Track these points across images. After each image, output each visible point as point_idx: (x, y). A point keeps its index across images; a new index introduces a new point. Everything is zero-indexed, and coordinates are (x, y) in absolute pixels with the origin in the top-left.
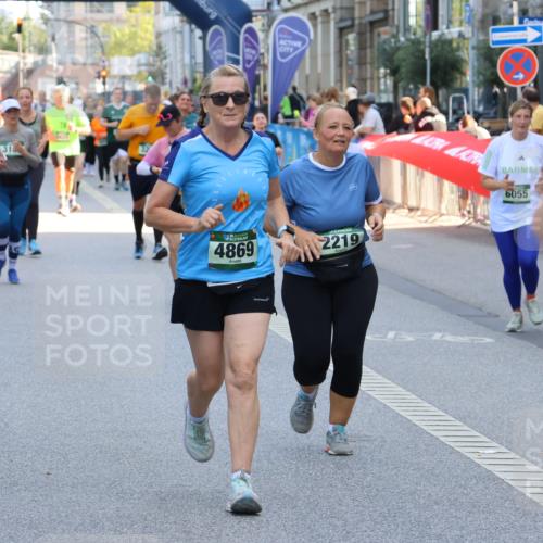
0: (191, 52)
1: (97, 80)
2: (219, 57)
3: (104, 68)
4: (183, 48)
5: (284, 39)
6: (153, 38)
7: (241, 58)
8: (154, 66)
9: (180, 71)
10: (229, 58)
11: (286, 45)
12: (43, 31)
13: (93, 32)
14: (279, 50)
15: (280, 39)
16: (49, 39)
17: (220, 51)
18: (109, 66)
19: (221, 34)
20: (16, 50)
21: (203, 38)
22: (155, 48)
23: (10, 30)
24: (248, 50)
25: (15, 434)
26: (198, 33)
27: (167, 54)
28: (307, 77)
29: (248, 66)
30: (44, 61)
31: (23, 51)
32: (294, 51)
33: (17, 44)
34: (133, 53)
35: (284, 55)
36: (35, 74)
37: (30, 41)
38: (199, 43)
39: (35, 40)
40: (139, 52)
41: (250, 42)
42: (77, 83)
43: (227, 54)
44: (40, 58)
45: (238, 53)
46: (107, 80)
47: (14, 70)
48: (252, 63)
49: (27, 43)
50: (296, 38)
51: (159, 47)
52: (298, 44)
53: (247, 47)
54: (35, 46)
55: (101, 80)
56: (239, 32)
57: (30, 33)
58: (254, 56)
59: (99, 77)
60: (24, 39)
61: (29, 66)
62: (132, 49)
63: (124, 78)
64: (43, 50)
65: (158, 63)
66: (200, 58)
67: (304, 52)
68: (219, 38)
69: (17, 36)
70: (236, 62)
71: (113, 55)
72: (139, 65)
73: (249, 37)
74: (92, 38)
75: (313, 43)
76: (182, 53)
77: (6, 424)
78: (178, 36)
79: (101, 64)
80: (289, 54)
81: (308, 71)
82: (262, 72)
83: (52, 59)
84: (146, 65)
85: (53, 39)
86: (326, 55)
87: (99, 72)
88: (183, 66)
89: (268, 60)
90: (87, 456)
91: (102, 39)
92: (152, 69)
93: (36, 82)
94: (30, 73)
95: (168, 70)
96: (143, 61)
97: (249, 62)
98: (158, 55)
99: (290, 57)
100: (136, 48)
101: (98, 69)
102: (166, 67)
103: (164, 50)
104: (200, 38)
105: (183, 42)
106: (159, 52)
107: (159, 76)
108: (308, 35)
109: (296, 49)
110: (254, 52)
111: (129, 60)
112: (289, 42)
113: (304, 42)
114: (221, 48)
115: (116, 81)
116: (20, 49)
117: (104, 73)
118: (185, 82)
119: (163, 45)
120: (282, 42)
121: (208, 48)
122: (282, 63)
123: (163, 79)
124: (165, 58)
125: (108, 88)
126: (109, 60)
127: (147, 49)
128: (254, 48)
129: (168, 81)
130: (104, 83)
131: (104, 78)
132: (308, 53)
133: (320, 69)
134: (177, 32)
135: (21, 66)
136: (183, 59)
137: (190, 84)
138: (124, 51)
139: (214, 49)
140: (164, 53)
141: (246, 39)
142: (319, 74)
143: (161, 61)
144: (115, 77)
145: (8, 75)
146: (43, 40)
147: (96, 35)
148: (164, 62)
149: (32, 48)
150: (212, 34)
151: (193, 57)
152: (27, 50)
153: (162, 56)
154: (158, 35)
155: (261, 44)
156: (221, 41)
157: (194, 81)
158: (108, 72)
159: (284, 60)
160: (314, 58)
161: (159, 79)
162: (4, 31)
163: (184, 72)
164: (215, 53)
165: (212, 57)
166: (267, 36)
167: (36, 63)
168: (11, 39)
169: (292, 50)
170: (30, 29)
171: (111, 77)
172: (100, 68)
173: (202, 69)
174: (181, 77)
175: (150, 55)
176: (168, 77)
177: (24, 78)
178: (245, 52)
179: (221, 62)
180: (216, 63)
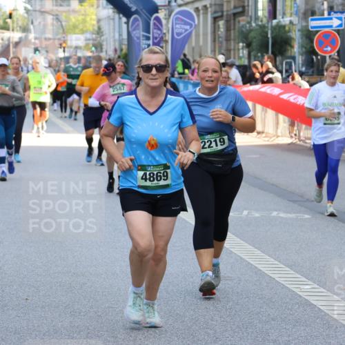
0: (119, 32)
2: (137, 35)
3: (64, 42)
4: (114, 29)
5: (179, 24)
6: (95, 22)
7: (151, 36)
8: (96, 40)
9: (112, 43)
10: (143, 36)
11: (180, 28)
12: (25, 18)
13: (57, 19)
14: (175, 31)
15: (176, 24)
16: (30, 23)
17: (138, 31)
18: (67, 40)
19: (138, 20)
20: (8, 29)
21: (127, 23)
22: (96, 28)
23: (4, 17)
24: (155, 31)
25: (6, 274)
26: (124, 19)
27: (104, 33)
28: (193, 49)
29: (155, 41)
30: (26, 37)
31: (13, 30)
32: (185, 32)
33: (9, 26)
34: (83, 32)
35: (179, 34)
36: (22, 43)
37: (17, 24)
38: (125, 26)
39: (20, 23)
40: (86, 31)
41: (157, 26)
42: (47, 51)
43: (142, 33)
44: (23, 35)
45: (149, 33)
46: (66, 49)
47: (7, 43)
48: (158, 39)
49: (15, 25)
50: (186, 23)
51: (99, 28)
52: (188, 27)
53: (155, 29)
54: (20, 27)
55: (63, 49)
56: (150, 20)
57: (17, 19)
58: (159, 35)
59: (61, 48)
60: (13, 22)
61: (16, 39)
62: (82, 30)
63: (77, 48)
64: (25, 29)
65: (99, 39)
66: (125, 36)
67: (191, 33)
68: (138, 22)
69: (9, 20)
70: (148, 38)
71: (70, 33)
72: (86, 40)
73: (157, 23)
74: (57, 22)
75: (197, 27)
76: (114, 32)
78: (111, 22)
79: (62, 39)
80: (181, 34)
81: (194, 44)
82: (164, 45)
83: (32, 36)
84: (90, 40)
85: (32, 23)
86: (205, 34)
87: (61, 45)
88: (115, 41)
89: (169, 37)
90: (51, 288)
91: (64, 24)
92: (96, 42)
93: (21, 50)
94: (17, 44)
95: (105, 43)
96: (89, 37)
97: (156, 38)
98: (98, 33)
99: (182, 36)
100: (85, 29)
101: (60, 42)
102: (103, 41)
103: (102, 30)
104: (125, 23)
105: (114, 26)
106: (99, 31)
107: (99, 47)
108: (194, 22)
109: (186, 30)
110: (159, 32)
111: (82, 37)
112: (182, 26)
113: (191, 25)
114: (138, 29)
115: (72, 50)
116: (11, 29)
117: (64, 45)
118: (116, 50)
119: (102, 27)
120: (177, 26)
121: (130, 29)
122: (177, 39)
123: (102, 48)
124: (103, 35)
125: (67, 54)
126: (67, 37)
128: (160, 29)
129: (104, 50)
130: (64, 51)
131: (64, 48)
132: (194, 33)
133: (201, 43)
134: (111, 19)
135: (11, 40)
136: (114, 37)
137: (118, 52)
138: (77, 31)
139: (134, 30)
140: (102, 32)
141: (154, 24)
142: (200, 47)
143: (100, 37)
144: (71, 47)
146: (25, 24)
147: (59, 21)
148: (102, 38)
149: (18, 28)
151: (120, 35)
152: (15, 30)
153: (101, 34)
154: (99, 21)
155: (164, 27)
156: (138, 25)
157: (122, 50)
158: (66, 44)
159: (179, 38)
160: (197, 36)
161: (99, 49)
163: (115, 45)
164: (134, 32)
165: (133, 35)
166: (168, 22)
167: (20, 38)
168: (5, 23)
169: (183, 31)
170: (17, 17)
171: (68, 47)
172: (62, 42)
173: (126, 42)
174: (112, 48)
175: (93, 34)
176: (104, 47)
177: (13, 47)
178: (154, 32)
179: (138, 38)
180: (135, 39)
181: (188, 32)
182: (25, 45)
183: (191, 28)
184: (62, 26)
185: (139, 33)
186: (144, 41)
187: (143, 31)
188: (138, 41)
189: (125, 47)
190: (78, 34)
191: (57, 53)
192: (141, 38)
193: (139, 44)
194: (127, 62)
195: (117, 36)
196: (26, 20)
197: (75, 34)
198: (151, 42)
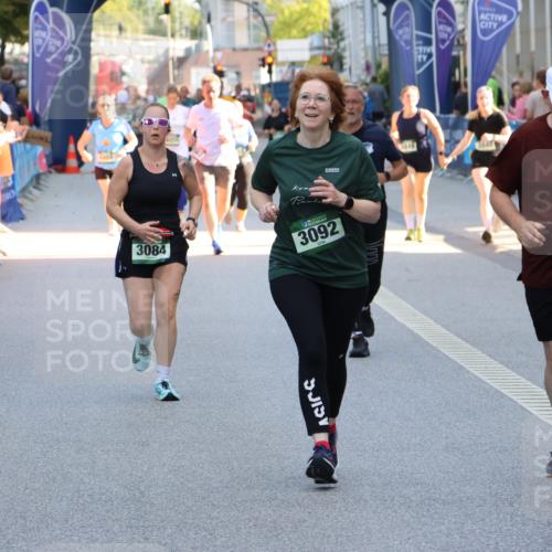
0: (373, 33)
1: (262, 68)
2: (406, 37)
3: (270, 54)
4: (365, 26)
5: (485, 12)
6: (327, 16)
7: (433, 36)
8: (330, 49)
9: (362, 54)
10: (418, 37)
11: (488, 20)
12: (196, 11)
13: (256, 10)
14: (480, 26)
15: (480, 13)
16: (204, 21)
17: (407, 29)
18: (276, 50)
19: (408, 9)
20: (164, 35)
21: (387, 14)
22: (330, 27)
23: (157, 11)
24: (441, 27)
25: (152, 505)
26: (382, 8)
27: (346, 34)
28: (518, 57)
29: (442, 47)
30: (198, 47)
31: (173, 36)
32: (498, 27)
33: (166, 27)
34: (305, 34)
35: (485, 32)
36: (191, 60)
37: (181, 23)
38: (383, 20)
39: (187, 22)
40: (312, 33)
41: (445, 18)
42: (238, 73)
43: (415, 32)
44: (192, 44)
45: (430, 32)
46: (274, 68)
47: (162, 59)
48: (447, 43)
49: (177, 26)
50: (499, 10)
51: (336, 26)
52: (504, 18)
53: (440, 23)
54: (187, 28)
55: (267, 68)
56: (431, 6)
57: (181, 13)
58: (449, 35)
59: (263, 66)
60: (173, 21)
61: (181, 54)
62: (304, 29)
63: (293, 64)
64: (196, 33)
65: (336, 46)
66: (384, 39)
67: (511, 26)
68: (406, 12)
69: (165, 17)
70: (428, 42)
71: (280, 38)
72: (312, 49)
73: (444, 12)
74: (255, 17)
75: (525, 14)
76: (364, 32)
77: (142, 493)
78: (359, 12)
79: (266, 48)
80: (492, 30)
81: (518, 50)
82: (461, 53)
83: (208, 45)
84: (319, 48)
85: (209, 20)
86: (540, 30)
87: (263, 60)
88: (365, 49)
89: (468, 39)
90: (238, 529)
91: (268, 19)
92: (328, 53)
93: (189, 73)
94: (181, 62)
95: (346, 54)
96: (316, 44)
97: (443, 41)
98: (334, 36)
100: (309, 28)
101: (261, 55)
102: (344, 49)
103: (341, 29)
105: (364, 19)
106: (336, 32)
107: (335, 61)
108: (516, 7)
109: (501, 24)
110: (449, 29)
111: (305, 43)
112: (492, 15)
113: (510, 15)
114: (408, 25)
115: (285, 68)
116: (169, 33)
117: (269, 60)
118: (368, 68)
119: (340, 23)
120: (483, 16)
121: (392, 26)
122: (483, 42)
123: (341, 64)
124: (343, 39)
125: (276, 78)
126: (274, 44)
127: (321, 28)
128: (450, 24)
129: (346, 67)
130: (270, 72)
131: (270, 65)
132: (517, 24)
133: (533, 48)
134: (358, 7)
135: (171, 54)
136: (365, 40)
137: (373, 72)
138: (294, 32)
139: (400, 26)
140: (341, 34)
141: (439, 13)
142: (532, 54)
143: (338, 43)
144: (283, 64)
145: (156, 66)
146: (196, 22)
147: (260, 14)
148: (342, 44)
149: (184, 32)
150: (397, 8)
151: (375, 37)
152: (178, 34)
153: (339, 37)
154: (334, 12)
155: (459, 19)
156: (408, 17)
157: (379, 66)
158: (274, 59)
159: (487, 38)
160: (525, 32)
161: (336, 65)
162: (150, 12)
163: (366, 55)
164: (400, 32)
165: (397, 37)
166: (466, 10)
167: (188, 51)
168: (159, 22)
169: (495, 25)
170: (181, 9)
171: (278, 64)
172: (264, 54)
173: (386, 52)
174: (363, 62)
175: (324, 37)
176: (347, 61)
177: (174, 68)
178: (438, 29)
179: (409, 43)
180: (403, 44)
181: (503, 27)
182: (196, 63)
183: (509, 19)
184: (266, 25)
185: (409, 32)
186: (421, 48)
187: (417, 29)
188: (408, 48)
189: (385, 66)
190: (295, 38)
191: (258, 77)
192: (415, 43)
193: (410, 54)
194: (388, 89)
195: (369, 41)
196: (198, 16)
197: (290, 37)
198: (433, 49)
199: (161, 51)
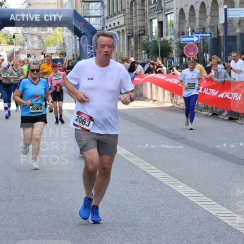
0: (75, 45)
3: (44, 51)
4: (72, 43)
6: (62, 40)
7: (93, 47)
8: (62, 50)
9: (71, 52)
10: (89, 47)
12: (22, 38)
13: (40, 38)
18: (46, 50)
19: (86, 39)
20: (13, 45)
21: (79, 40)
22: (62, 43)
23: (11, 37)
26: (78, 38)
28: (117, 54)
30: (23, 48)
31: (15, 45)
33: (13, 42)
34: (55, 45)
36: (21, 52)
37: (18, 41)
38: (78, 42)
40: (57, 45)
42: (35, 56)
44: (21, 47)
45: (92, 45)
47: (12, 52)
51: (64, 43)
59: (42, 54)
60: (16, 41)
61: (17, 50)
63: (51, 54)
64: (23, 45)
65: (64, 49)
66: (78, 47)
69: (13, 39)
70: (91, 48)
71: (48, 46)
72: (57, 50)
74: (40, 40)
75: (119, 42)
76: (72, 45)
78: (71, 39)
79: (43, 49)
81: (117, 52)
83: (26, 48)
84: (59, 49)
85: (26, 41)
86: (123, 46)
88: (73, 50)
93: (20, 56)
94: (18, 53)
95: (67, 51)
96: (58, 48)
98: (63, 46)
100: (56, 43)
101: (42, 51)
105: (72, 41)
107: (64, 53)
108: (117, 39)
111: (55, 48)
113: (116, 41)
114: (86, 43)
117: (44, 53)
118: (73, 56)
121: (81, 44)
124: (66, 47)
126: (46, 48)
127: (59, 44)
129: (67, 55)
132: (117, 45)
133: (121, 51)
135: (15, 50)
136: (72, 47)
138: (51, 45)
139: (83, 44)
140: (66, 45)
142: (121, 53)
145: (10, 53)
146: (22, 41)
147: (42, 39)
149: (19, 44)
150: (83, 38)
151: (76, 47)
152: (17, 45)
154: (64, 39)
156: (86, 41)
157: (77, 55)
158: (46, 52)
160: (119, 47)
161: (64, 55)
162: (9, 38)
163: (73, 52)
165: (82, 47)
167: (20, 49)
168: (11, 40)
170: (18, 37)
174: (72, 54)
175: (61, 46)
176: (67, 53)
177: (16, 54)
178: (94, 45)
179: (86, 48)
180: (84, 49)
182: (22, 53)
184: (43, 42)
185: (86, 45)
186: (89, 50)
187: (88, 45)
188: (86, 50)
189: (78, 54)
191: (41, 58)
193: (86, 52)
195: (74, 48)
198: (93, 50)
199: (12, 49)
